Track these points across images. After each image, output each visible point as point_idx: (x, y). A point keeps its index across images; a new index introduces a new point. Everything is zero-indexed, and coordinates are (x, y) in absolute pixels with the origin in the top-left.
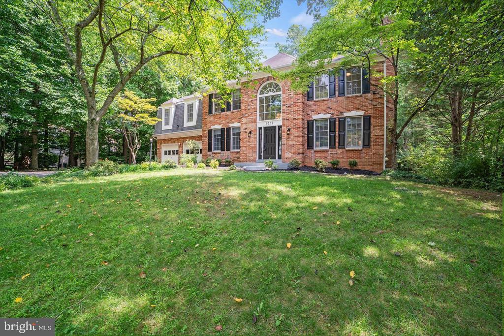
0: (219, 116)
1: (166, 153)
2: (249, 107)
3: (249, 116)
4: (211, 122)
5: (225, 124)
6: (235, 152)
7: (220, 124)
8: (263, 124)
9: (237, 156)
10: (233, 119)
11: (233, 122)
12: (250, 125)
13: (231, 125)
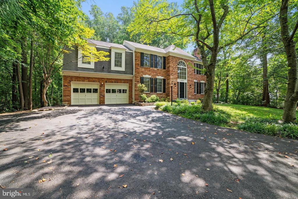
0: (149, 70)
1: (75, 90)
2: (174, 70)
3: (174, 75)
4: (142, 72)
5: (153, 76)
6: (160, 94)
7: (149, 75)
8: (179, 80)
9: (161, 96)
10: (158, 73)
11: (158, 76)
12: (174, 80)
13: (157, 77)
